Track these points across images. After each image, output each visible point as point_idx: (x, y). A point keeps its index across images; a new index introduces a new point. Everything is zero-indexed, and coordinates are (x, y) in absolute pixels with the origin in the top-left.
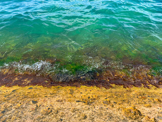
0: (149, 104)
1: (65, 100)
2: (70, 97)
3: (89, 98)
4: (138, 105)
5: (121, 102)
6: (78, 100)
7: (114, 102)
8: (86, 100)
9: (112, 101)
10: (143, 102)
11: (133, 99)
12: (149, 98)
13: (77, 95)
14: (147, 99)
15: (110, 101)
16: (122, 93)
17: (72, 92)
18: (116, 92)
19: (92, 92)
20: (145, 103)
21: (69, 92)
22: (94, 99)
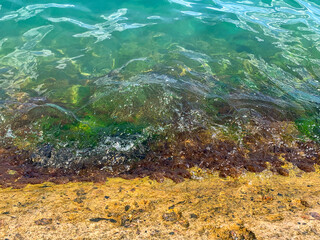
0: (277, 214)
1: (59, 218)
2: (75, 210)
3: (127, 208)
4: (251, 219)
5: (209, 214)
6: (97, 216)
7: (192, 216)
8: (117, 215)
9: (186, 214)
10: (264, 211)
11: (239, 205)
12: (280, 199)
13: (96, 204)
14: (275, 203)
15: (180, 214)
16: (215, 190)
17: (81, 197)
18: (199, 190)
19: (135, 193)
20: (269, 212)
21: (75, 196)
22: (141, 211)
